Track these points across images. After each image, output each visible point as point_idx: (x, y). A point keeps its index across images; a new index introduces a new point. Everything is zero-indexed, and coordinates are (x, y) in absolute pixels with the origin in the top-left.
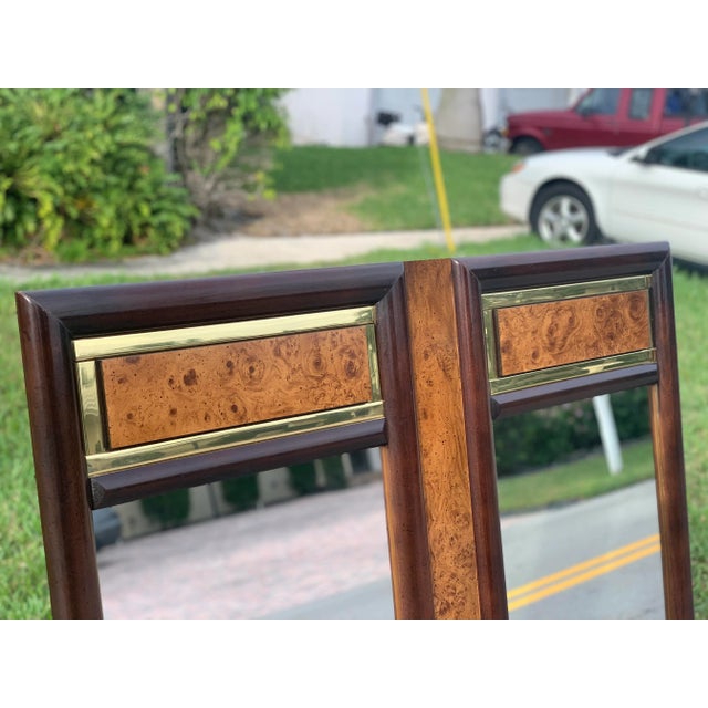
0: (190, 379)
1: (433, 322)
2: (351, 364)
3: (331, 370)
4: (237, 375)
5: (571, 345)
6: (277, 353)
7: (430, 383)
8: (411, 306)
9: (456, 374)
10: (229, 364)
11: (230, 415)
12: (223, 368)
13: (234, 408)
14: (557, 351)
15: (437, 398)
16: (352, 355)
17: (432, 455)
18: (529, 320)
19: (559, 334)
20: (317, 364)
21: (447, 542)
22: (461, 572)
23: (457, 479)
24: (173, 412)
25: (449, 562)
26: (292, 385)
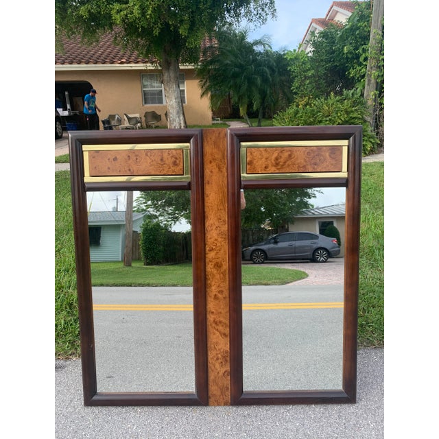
0: (115, 159)
1: (215, 150)
2: (175, 162)
3: (167, 162)
4: (131, 160)
5: (289, 165)
6: (147, 155)
7: (211, 172)
8: (205, 144)
9: (224, 170)
10: (129, 156)
11: (128, 171)
12: (126, 157)
13: (130, 170)
14: (279, 167)
15: (214, 177)
16: (176, 158)
17: (210, 197)
18: (264, 153)
19: (282, 160)
20: (162, 160)
21: (214, 228)
22: (220, 239)
23: (222, 207)
24: (109, 168)
25: (214, 235)
26: (151, 165)
